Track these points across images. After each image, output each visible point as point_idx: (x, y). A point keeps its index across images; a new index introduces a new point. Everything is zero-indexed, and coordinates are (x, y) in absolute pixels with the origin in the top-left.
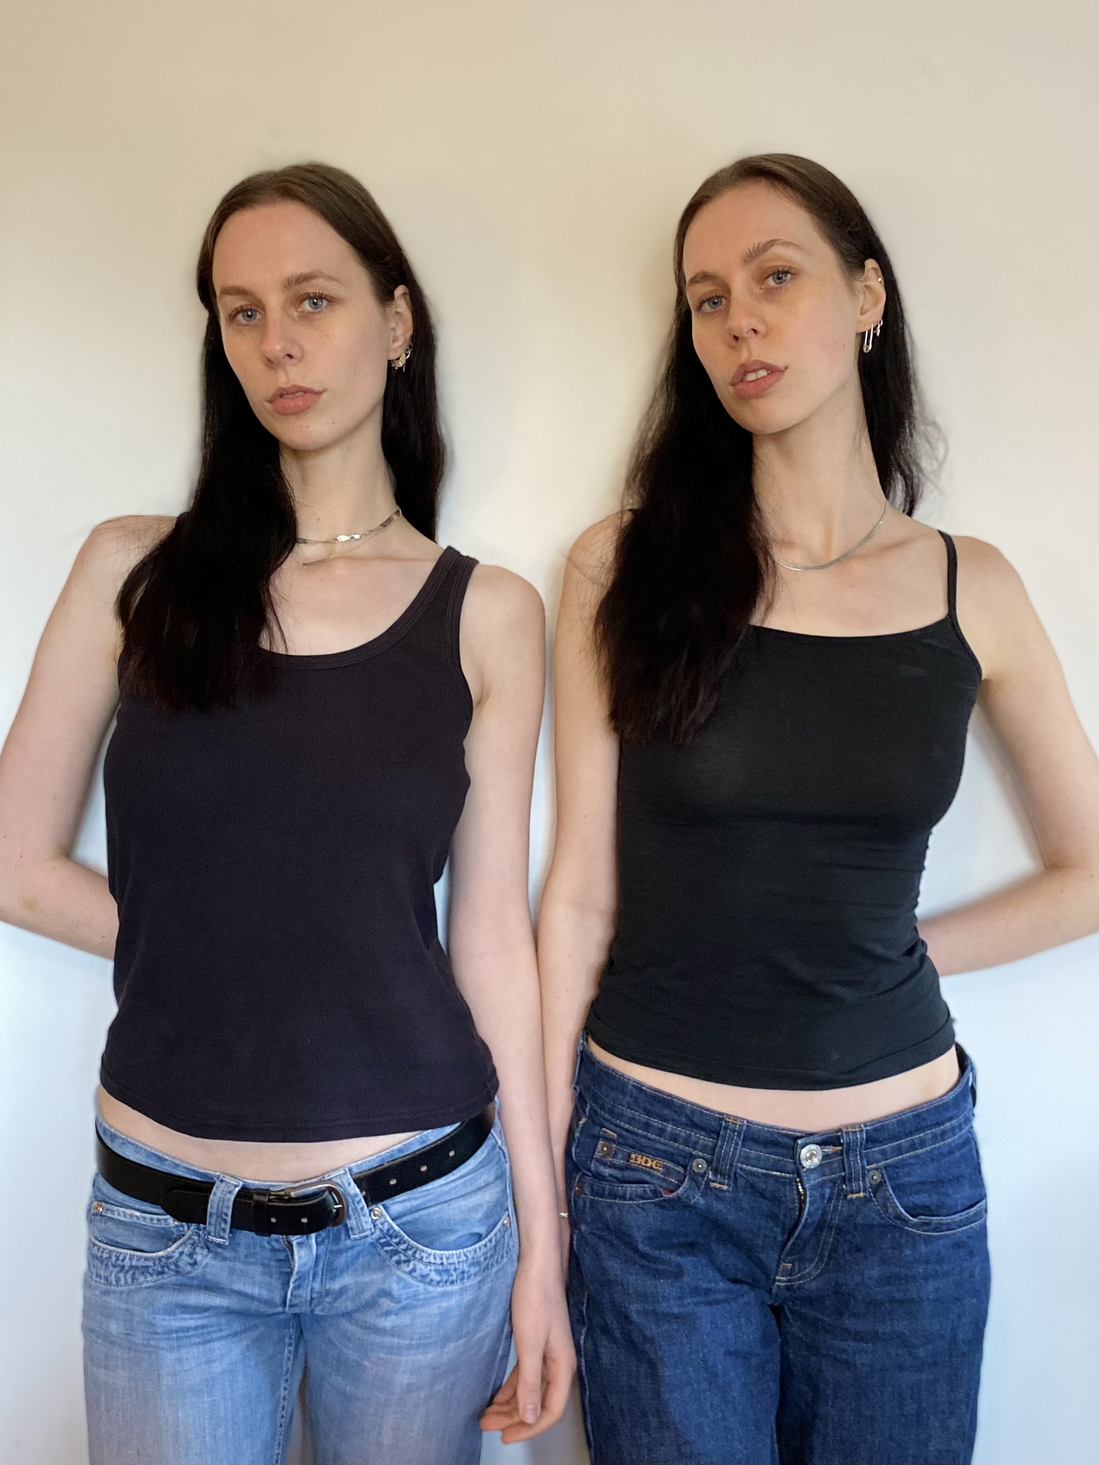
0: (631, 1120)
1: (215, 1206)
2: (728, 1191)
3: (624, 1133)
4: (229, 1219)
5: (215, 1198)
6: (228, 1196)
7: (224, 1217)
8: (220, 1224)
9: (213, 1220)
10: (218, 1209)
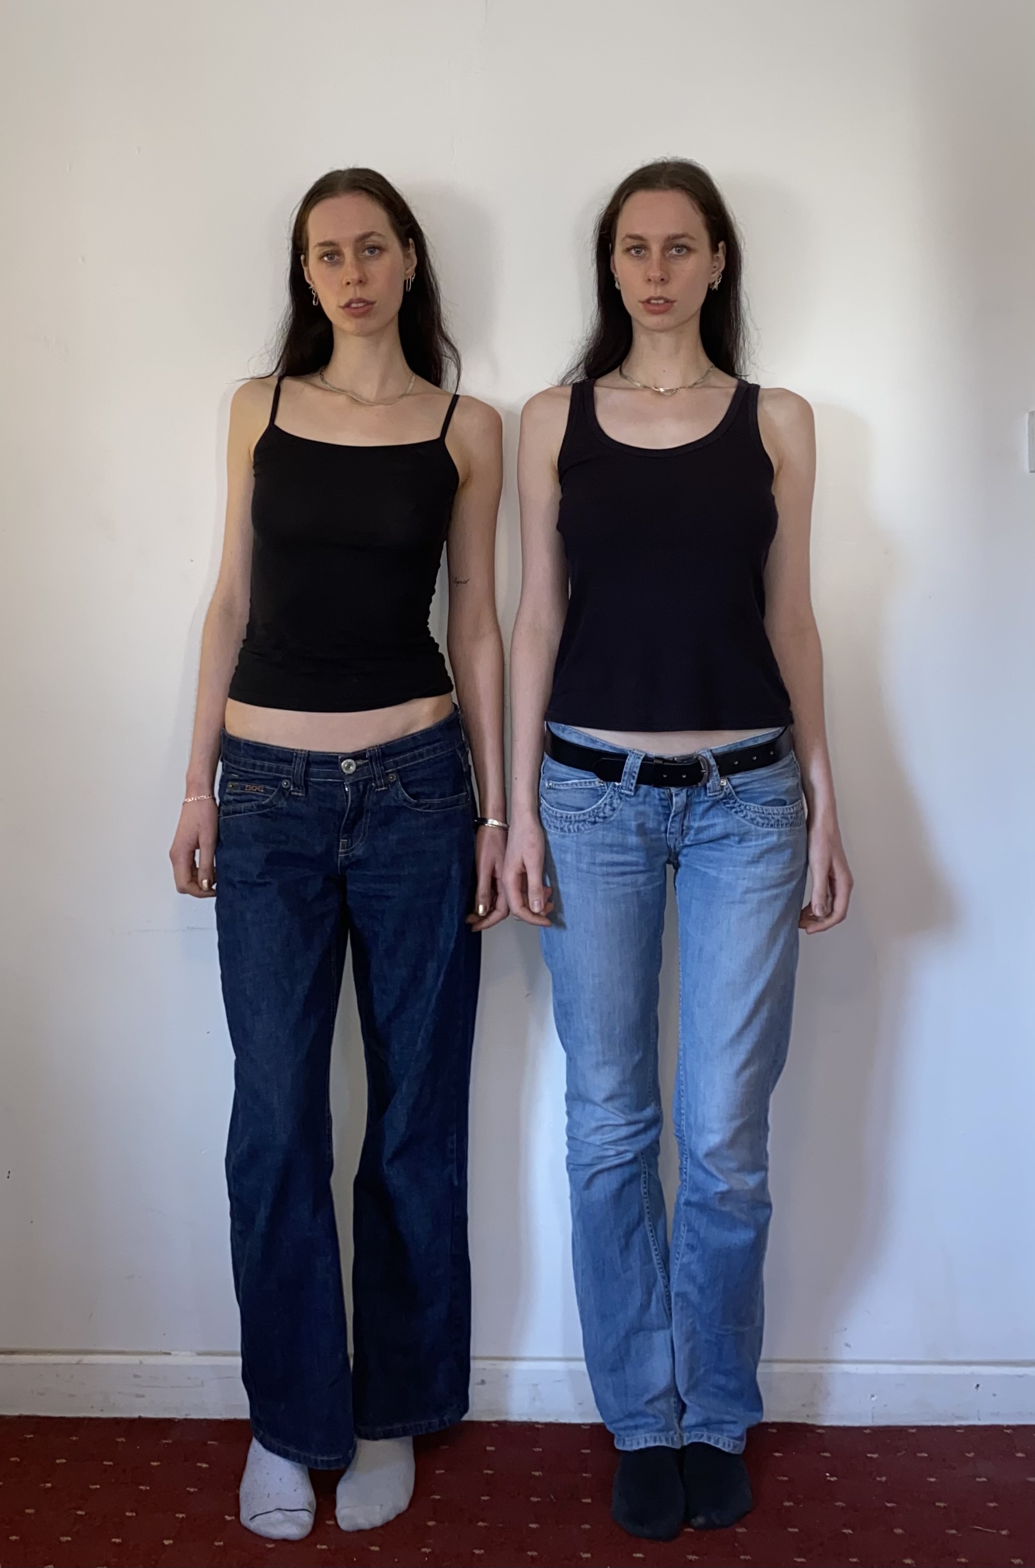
0: (245, 764)
1: (629, 766)
2: (302, 796)
3: (242, 773)
4: (636, 776)
5: (629, 761)
6: (638, 760)
7: (634, 774)
8: (630, 780)
9: (626, 778)
10: (630, 769)
